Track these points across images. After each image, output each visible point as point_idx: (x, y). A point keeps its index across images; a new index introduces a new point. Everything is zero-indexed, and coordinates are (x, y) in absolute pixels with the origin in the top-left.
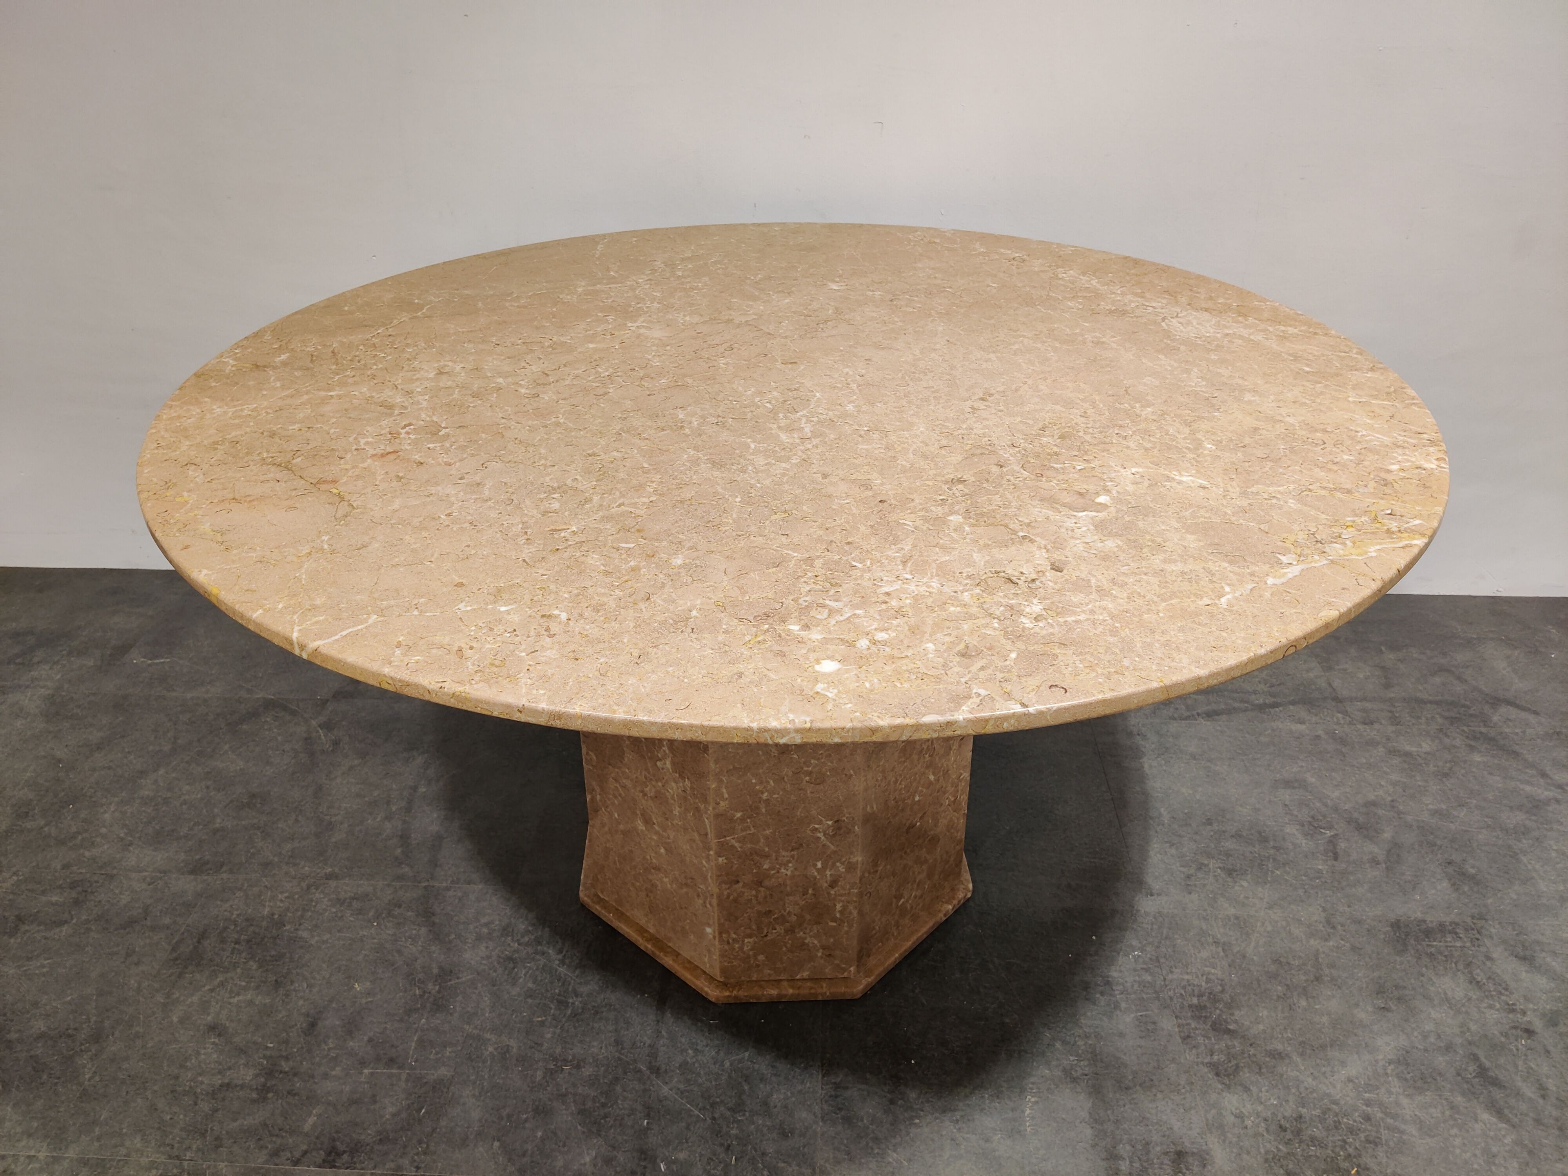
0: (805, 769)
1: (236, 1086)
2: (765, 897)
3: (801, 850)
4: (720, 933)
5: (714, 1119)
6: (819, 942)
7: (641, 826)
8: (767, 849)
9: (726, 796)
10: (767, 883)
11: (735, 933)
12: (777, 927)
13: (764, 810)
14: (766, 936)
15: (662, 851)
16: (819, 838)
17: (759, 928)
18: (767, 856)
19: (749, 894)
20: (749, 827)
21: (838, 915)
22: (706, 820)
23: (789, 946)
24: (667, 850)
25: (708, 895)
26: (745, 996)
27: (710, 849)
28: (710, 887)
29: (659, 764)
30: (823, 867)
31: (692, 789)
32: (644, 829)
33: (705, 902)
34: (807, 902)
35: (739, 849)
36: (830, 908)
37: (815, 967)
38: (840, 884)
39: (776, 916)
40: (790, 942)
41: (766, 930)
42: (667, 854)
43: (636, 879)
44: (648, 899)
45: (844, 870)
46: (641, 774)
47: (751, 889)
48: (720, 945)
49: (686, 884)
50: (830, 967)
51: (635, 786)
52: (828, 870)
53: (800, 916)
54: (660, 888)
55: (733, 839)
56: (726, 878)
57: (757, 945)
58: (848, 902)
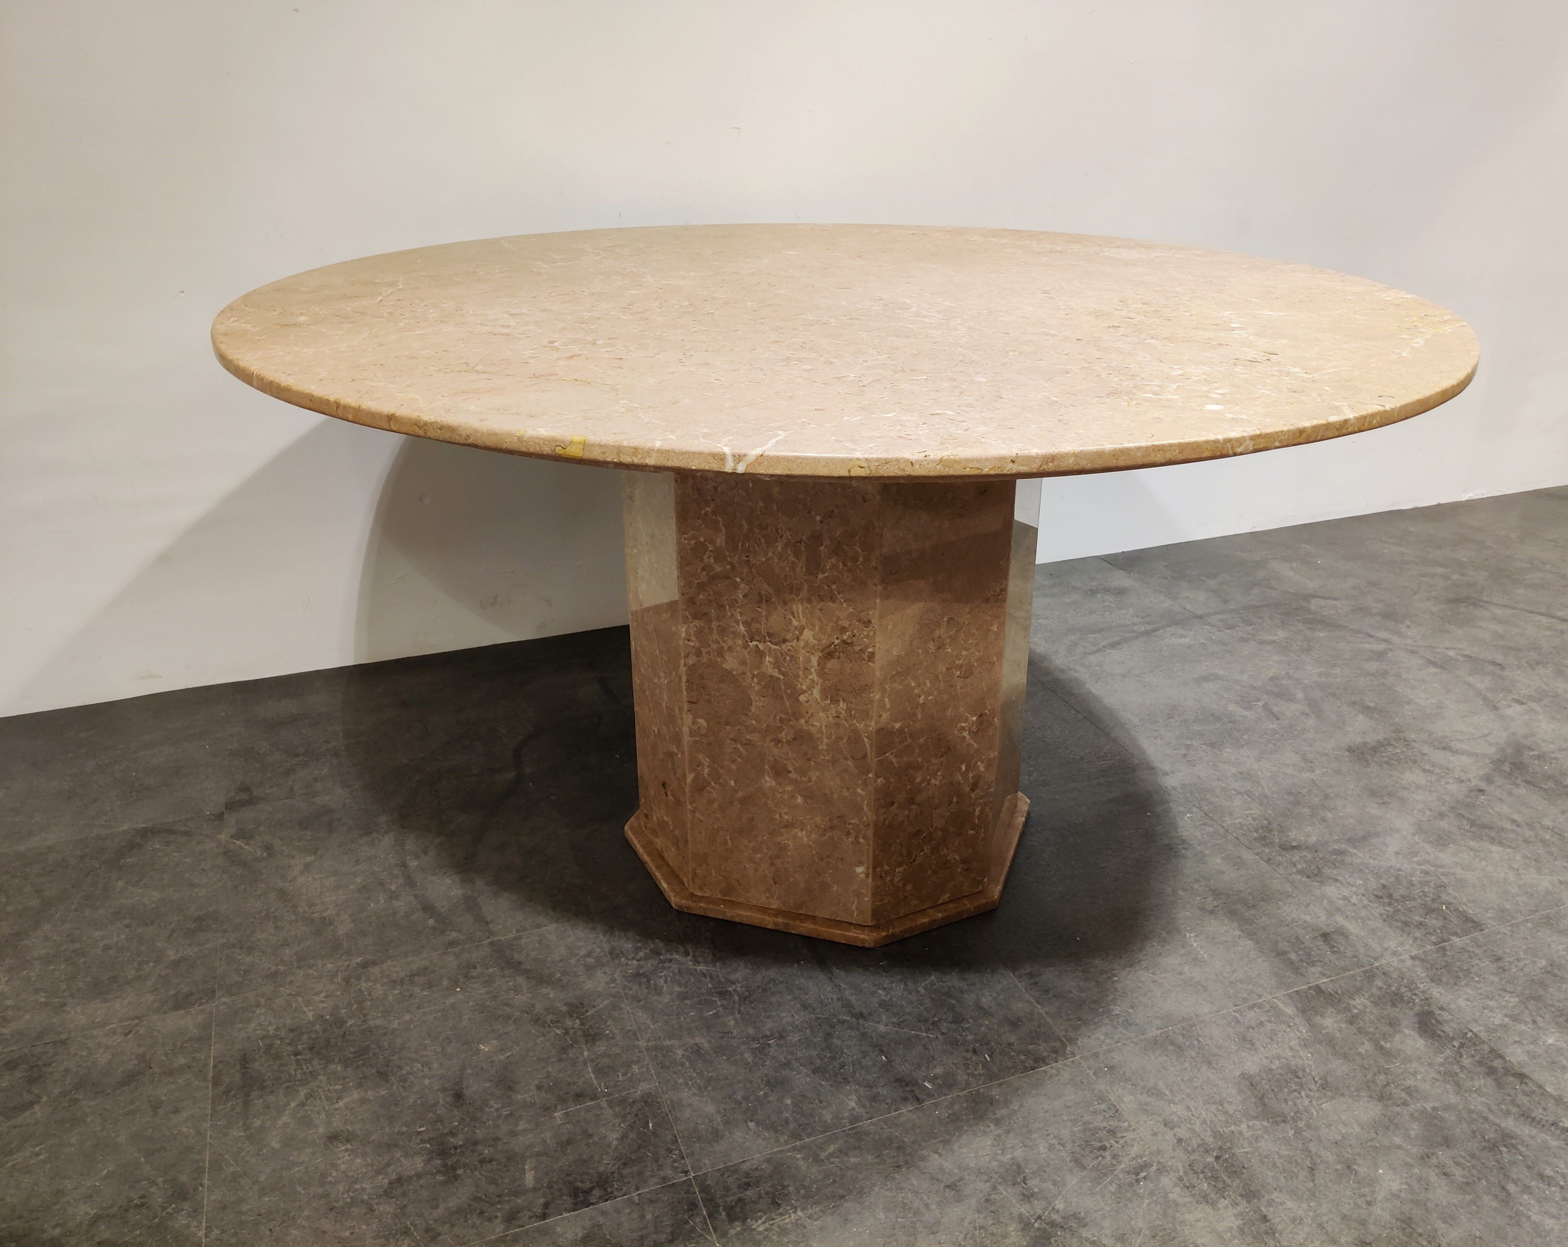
0: (957, 662)
1: (410, 1178)
2: (916, 816)
3: (949, 754)
4: (874, 868)
5: (943, 1034)
6: (960, 856)
7: (768, 782)
8: (920, 760)
9: (888, 706)
10: (919, 799)
11: (887, 864)
12: (925, 847)
13: (920, 716)
14: (915, 860)
15: (800, 800)
16: (965, 737)
17: (909, 853)
18: (920, 768)
19: (902, 814)
20: (906, 737)
21: (976, 822)
22: (866, 740)
23: (933, 867)
24: (805, 797)
25: (862, 827)
26: (901, 932)
27: (868, 772)
28: (865, 819)
29: (802, 698)
30: (966, 770)
31: (849, 710)
32: (774, 784)
33: (856, 838)
34: (951, 812)
35: (896, 765)
36: (969, 815)
37: (955, 886)
38: (979, 785)
39: (924, 834)
40: (935, 862)
41: (914, 853)
42: (806, 801)
43: (756, 850)
44: (773, 868)
45: (983, 769)
46: (775, 719)
47: (904, 808)
48: (871, 882)
49: (831, 827)
50: (967, 883)
51: (764, 737)
52: (971, 772)
53: (945, 830)
54: (791, 847)
55: (892, 754)
56: (882, 801)
57: (906, 873)
58: (985, 804)
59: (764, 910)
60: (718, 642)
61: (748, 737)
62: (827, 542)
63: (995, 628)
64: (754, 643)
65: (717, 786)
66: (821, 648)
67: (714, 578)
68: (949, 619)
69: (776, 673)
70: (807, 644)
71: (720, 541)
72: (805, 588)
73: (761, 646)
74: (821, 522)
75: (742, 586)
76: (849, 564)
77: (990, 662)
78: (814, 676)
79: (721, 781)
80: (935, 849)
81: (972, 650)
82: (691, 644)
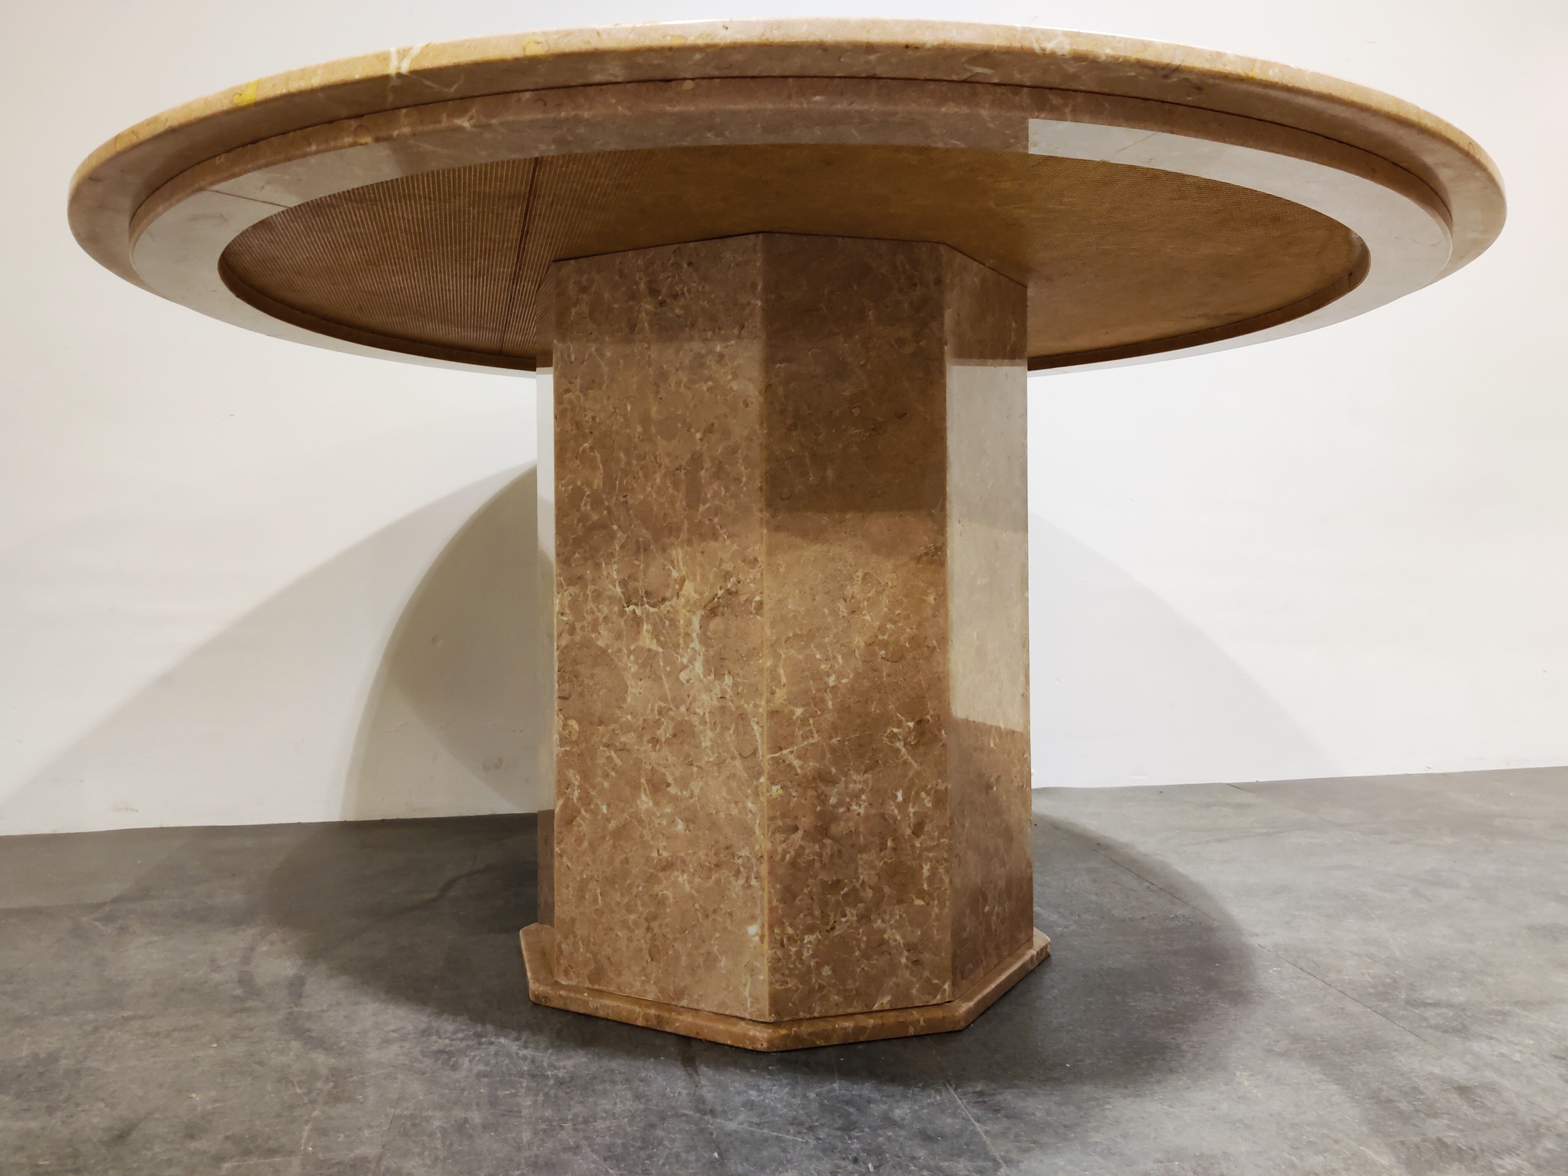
0: (880, 637)
2: (832, 856)
3: (876, 770)
4: (771, 927)
5: (819, 1139)
6: (903, 937)
7: (645, 802)
8: (834, 770)
9: (784, 680)
10: (834, 829)
11: (791, 925)
12: (848, 911)
13: (830, 704)
14: (833, 928)
15: (680, 826)
16: (898, 750)
17: (824, 916)
18: (833, 782)
19: (811, 850)
20: (811, 731)
21: (925, 887)
22: (755, 727)
23: (863, 946)
24: (687, 821)
25: (754, 861)
26: (810, 1034)
27: (760, 774)
28: (757, 848)
29: (683, 676)
30: (904, 801)
31: (735, 685)
32: (651, 804)
33: (748, 879)
34: (885, 863)
35: (799, 771)
36: (914, 873)
37: (898, 985)
38: (926, 829)
39: (846, 889)
40: (865, 938)
41: (832, 917)
42: (687, 828)
43: (629, 909)
44: (649, 935)
45: (930, 805)
46: (652, 710)
47: (814, 840)
48: (770, 952)
49: (717, 865)
50: (917, 986)
51: (640, 737)
52: (911, 805)
53: (877, 889)
54: (671, 900)
55: (792, 752)
56: (780, 823)
57: (821, 947)
58: (937, 861)
59: (638, 1001)
60: (593, 613)
61: (623, 739)
62: (707, 464)
63: (931, 599)
64: (632, 607)
65: (588, 816)
66: (703, 605)
67: (591, 529)
68: (866, 574)
69: (654, 646)
70: (688, 601)
71: (598, 481)
72: (686, 527)
73: (638, 612)
74: (701, 440)
75: (620, 534)
76: (732, 488)
77: (928, 647)
78: (696, 644)
79: (592, 807)
80: (864, 918)
81: (900, 625)
82: (565, 618)
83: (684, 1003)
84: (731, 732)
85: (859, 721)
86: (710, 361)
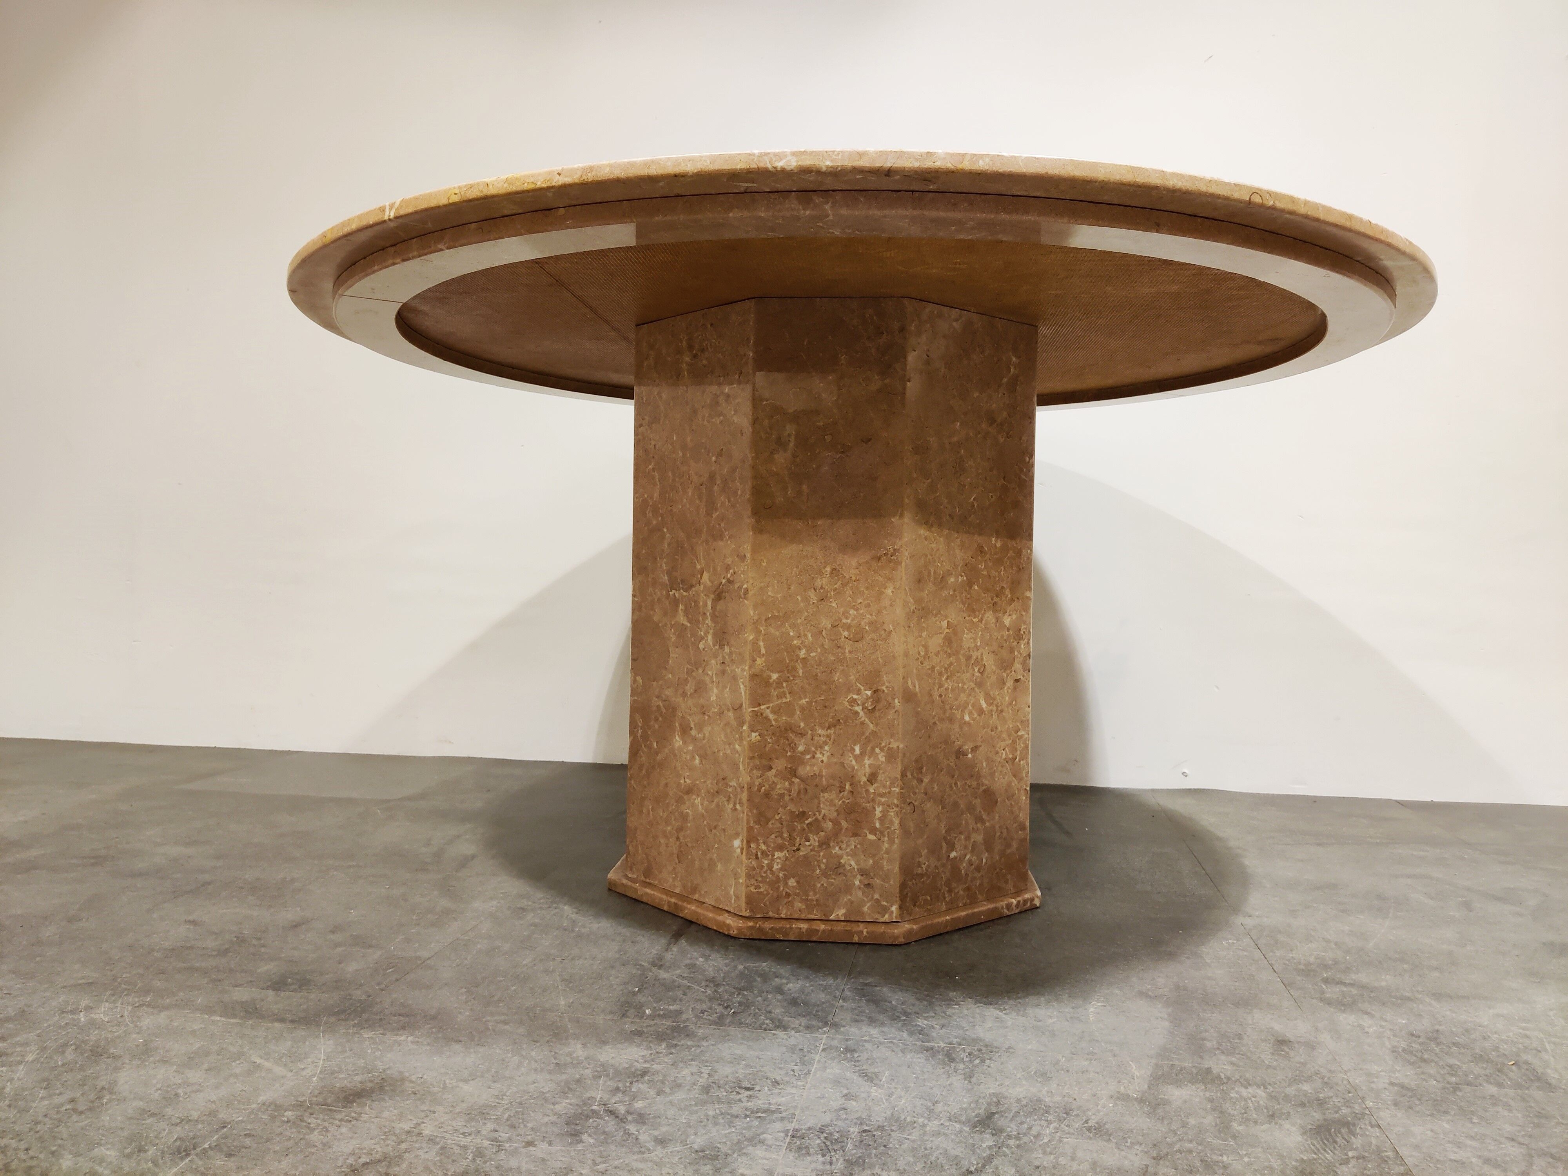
0: (844, 621)
2: (799, 792)
3: (838, 727)
4: (748, 842)
5: (716, 992)
6: (857, 863)
7: (678, 741)
8: (802, 725)
9: (763, 651)
10: (801, 772)
11: (764, 843)
12: (811, 836)
13: (800, 672)
14: (798, 849)
15: (697, 761)
16: (857, 713)
17: (792, 839)
18: (802, 735)
19: (782, 786)
20: (785, 693)
21: (878, 825)
22: (742, 687)
23: (823, 866)
24: (701, 757)
25: (739, 790)
27: (743, 723)
28: (741, 780)
29: (701, 646)
30: (861, 753)
31: (731, 653)
32: (681, 743)
33: (735, 804)
34: (843, 802)
35: (773, 723)
36: (868, 813)
37: (852, 902)
38: (879, 778)
39: (810, 820)
40: (824, 861)
41: (798, 840)
42: (701, 763)
43: (667, 823)
44: (678, 843)
45: (883, 759)
46: (683, 670)
47: (784, 778)
48: (746, 861)
49: (717, 792)
50: (869, 904)
51: (676, 691)
52: (867, 758)
53: (836, 823)
54: (690, 818)
55: (768, 708)
56: (758, 762)
57: (787, 862)
58: (889, 806)
59: (668, 893)
60: (652, 595)
61: (666, 692)
62: (719, 482)
64: (673, 591)
65: (645, 750)
66: (714, 591)
67: (651, 532)
68: (834, 570)
69: (685, 623)
70: (705, 587)
71: (656, 495)
72: (705, 530)
73: (677, 595)
74: (715, 462)
75: (668, 535)
76: (732, 500)
77: (885, 630)
78: (708, 621)
79: (648, 743)
80: (824, 844)
81: (862, 611)
82: (636, 599)
83: (696, 897)
84: (728, 690)
85: (824, 687)
86: (721, 400)
